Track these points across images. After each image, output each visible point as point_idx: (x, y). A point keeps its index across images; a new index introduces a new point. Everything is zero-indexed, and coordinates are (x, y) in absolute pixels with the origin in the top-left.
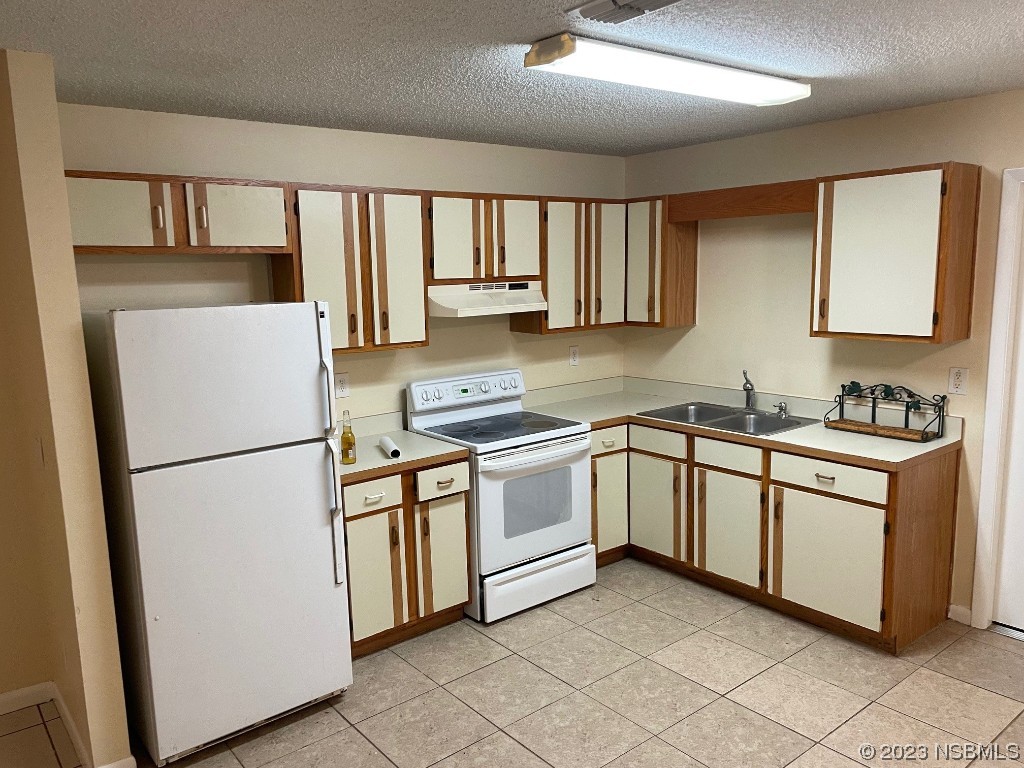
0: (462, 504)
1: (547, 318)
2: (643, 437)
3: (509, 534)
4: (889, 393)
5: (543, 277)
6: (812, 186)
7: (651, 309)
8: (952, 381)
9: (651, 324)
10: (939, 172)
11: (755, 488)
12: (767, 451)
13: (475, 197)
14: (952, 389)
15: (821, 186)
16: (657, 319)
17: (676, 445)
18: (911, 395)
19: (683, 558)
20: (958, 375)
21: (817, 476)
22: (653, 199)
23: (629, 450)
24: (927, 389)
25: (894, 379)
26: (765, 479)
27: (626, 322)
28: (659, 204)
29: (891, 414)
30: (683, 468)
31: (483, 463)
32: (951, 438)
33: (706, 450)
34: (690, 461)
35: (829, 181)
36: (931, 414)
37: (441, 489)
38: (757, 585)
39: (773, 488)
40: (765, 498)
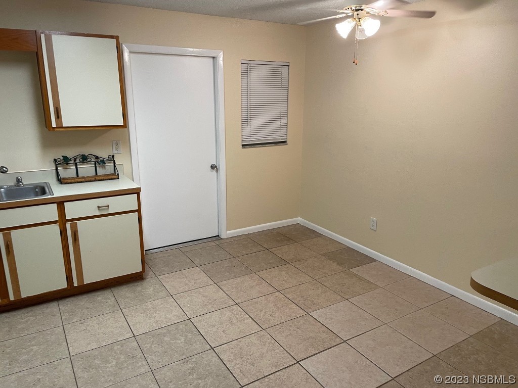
4: (84, 159)
8: (114, 147)
10: (114, 41)
11: (56, 228)
12: (61, 203)
14: (115, 152)
15: (42, 36)
18: (97, 158)
20: (117, 144)
21: (98, 207)
24: (103, 154)
25: (86, 151)
26: (62, 221)
38: (65, 286)
39: (68, 225)
40: (63, 233)
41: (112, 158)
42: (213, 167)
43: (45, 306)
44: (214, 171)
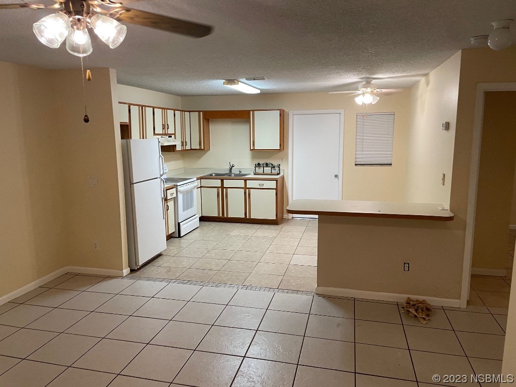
0: (173, 202)
1: (176, 147)
2: (205, 182)
3: (184, 211)
4: (267, 165)
5: (175, 134)
6: (248, 112)
7: (200, 145)
8: (281, 160)
9: (200, 149)
10: (279, 111)
11: (243, 190)
12: (245, 181)
13: (162, 108)
14: (281, 162)
15: (251, 112)
16: (202, 148)
17: (218, 183)
18: (272, 165)
19: (221, 216)
21: (259, 184)
22: (199, 112)
23: (201, 187)
24: (275, 163)
25: (268, 161)
26: (245, 188)
27: (191, 149)
28: (201, 113)
29: (268, 170)
30: (220, 189)
31: (179, 188)
32: (281, 174)
33: (227, 183)
34: (222, 187)
35: (253, 111)
36: (277, 169)
37: (171, 196)
38: (244, 217)
39: (247, 190)
40: (245, 193)
41: (279, 166)
42: (336, 176)
43: (233, 224)
44: (337, 179)
